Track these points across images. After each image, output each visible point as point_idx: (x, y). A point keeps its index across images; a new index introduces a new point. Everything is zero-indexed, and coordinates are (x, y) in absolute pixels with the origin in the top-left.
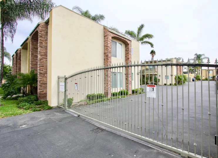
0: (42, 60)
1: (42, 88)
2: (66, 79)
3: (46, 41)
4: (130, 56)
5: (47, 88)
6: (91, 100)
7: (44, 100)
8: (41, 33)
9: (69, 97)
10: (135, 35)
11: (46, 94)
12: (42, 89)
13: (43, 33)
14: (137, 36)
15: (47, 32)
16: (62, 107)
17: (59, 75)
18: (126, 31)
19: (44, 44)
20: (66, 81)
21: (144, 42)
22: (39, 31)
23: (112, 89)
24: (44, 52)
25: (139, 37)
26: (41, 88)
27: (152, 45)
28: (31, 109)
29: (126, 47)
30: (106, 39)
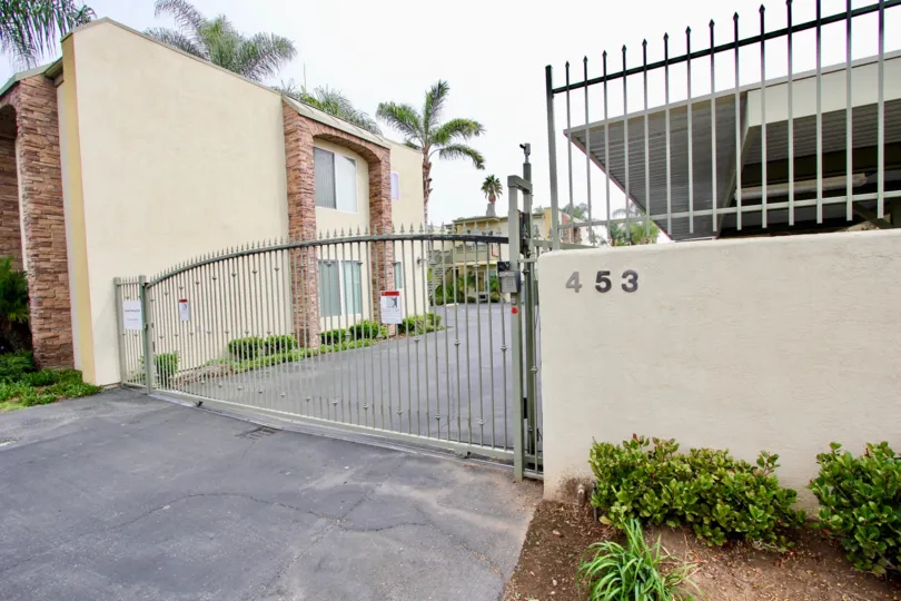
0: (41, 222)
1: (53, 326)
2: (145, 287)
3: (55, 148)
4: (385, 202)
5: (70, 326)
6: (246, 358)
7: (63, 369)
8: (30, 115)
9: (161, 350)
10: (416, 122)
11: (69, 345)
12: (50, 330)
13: (36, 115)
14: (422, 125)
15: (55, 114)
16: (137, 384)
17: (117, 276)
18: (382, 106)
19: (44, 159)
20: (147, 295)
21: (451, 149)
22: (18, 109)
23: (322, 319)
24: (49, 192)
25: (431, 128)
26: (46, 326)
27: (479, 162)
28: (16, 399)
29: (370, 170)
30: (294, 145)
